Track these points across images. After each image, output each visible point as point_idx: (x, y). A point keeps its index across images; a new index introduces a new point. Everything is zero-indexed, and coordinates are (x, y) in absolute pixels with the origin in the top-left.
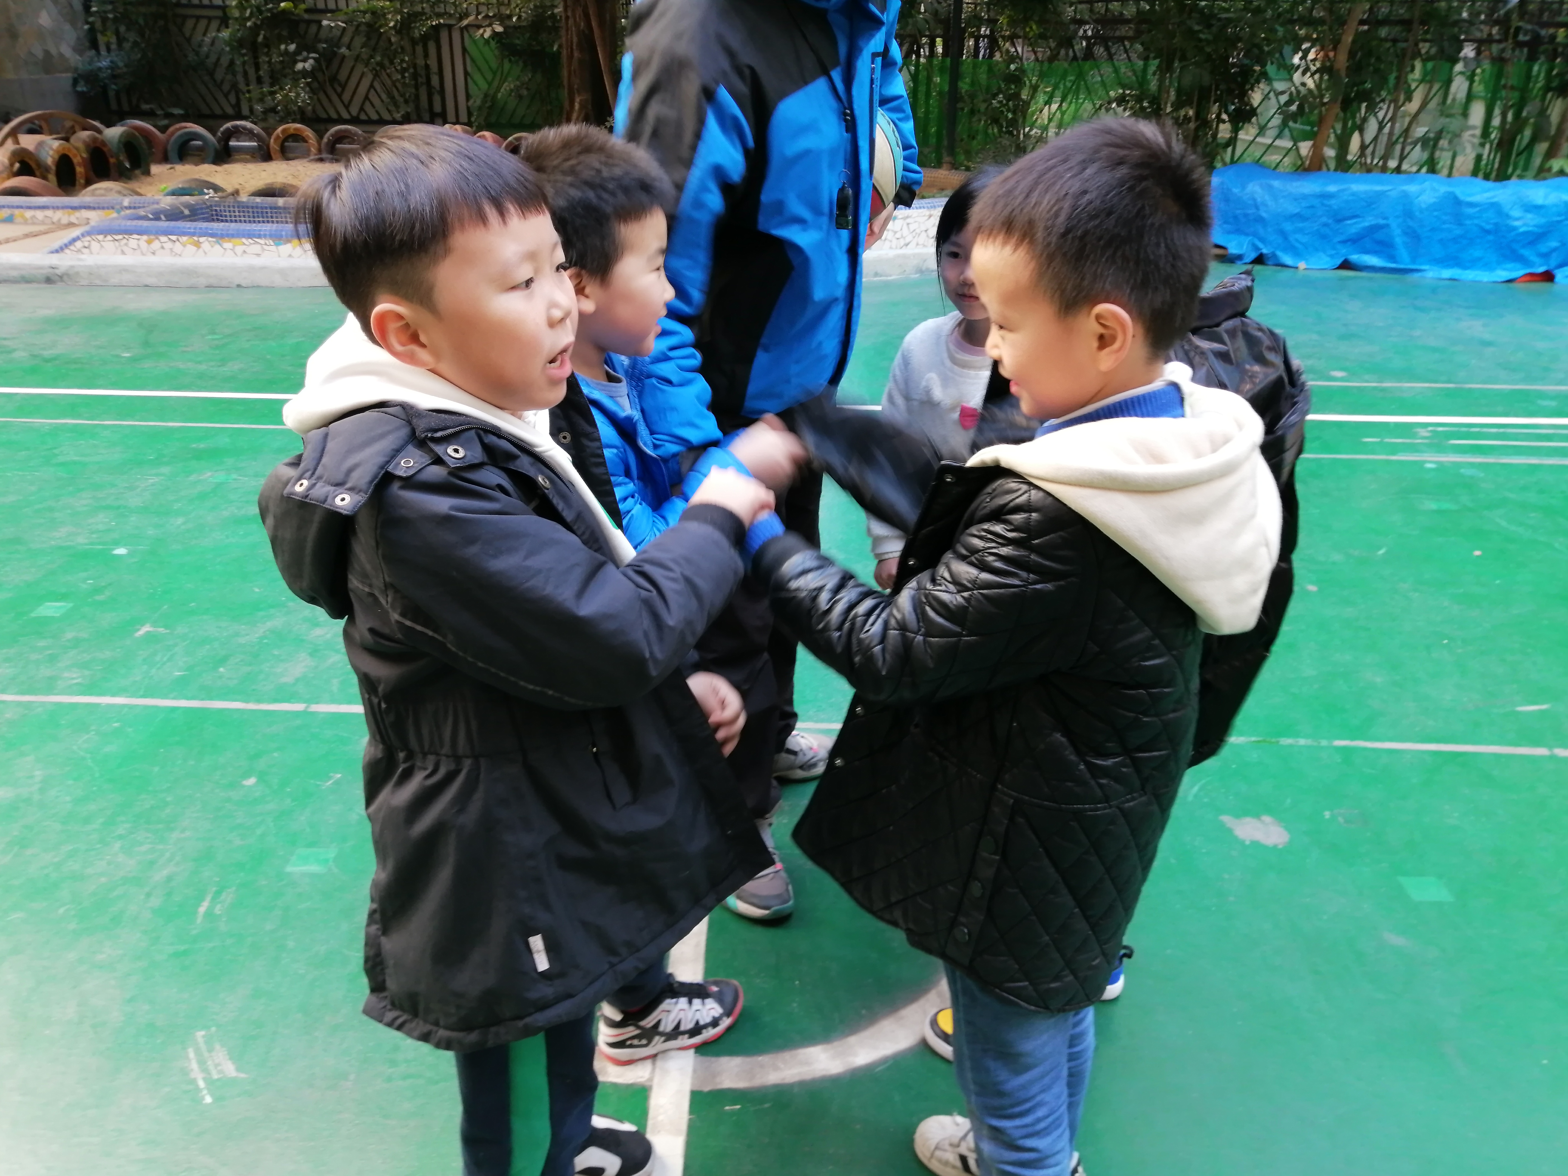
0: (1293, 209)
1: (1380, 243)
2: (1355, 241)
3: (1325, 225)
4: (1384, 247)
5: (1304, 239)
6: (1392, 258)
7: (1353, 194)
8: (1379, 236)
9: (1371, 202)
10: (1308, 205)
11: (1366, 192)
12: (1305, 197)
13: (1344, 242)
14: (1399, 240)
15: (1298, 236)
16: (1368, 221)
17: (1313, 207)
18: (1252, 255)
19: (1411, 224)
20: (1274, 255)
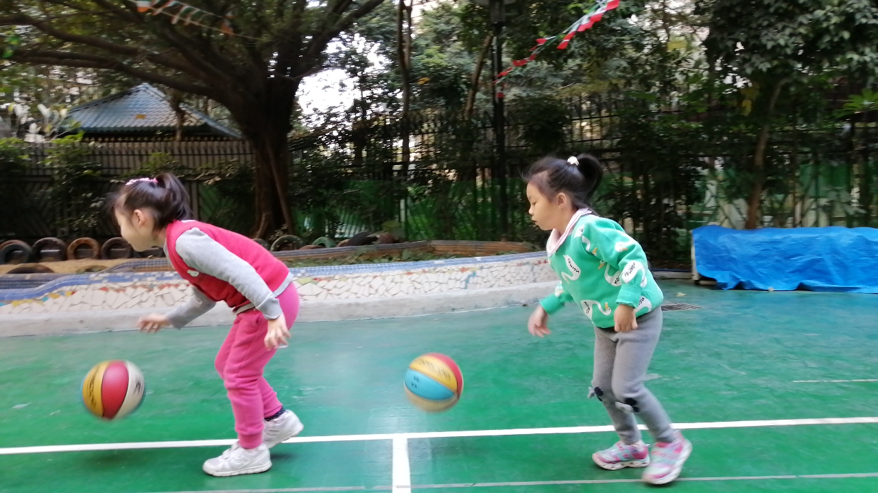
0: (755, 251)
1: (819, 271)
2: (801, 271)
3: (778, 261)
4: (823, 274)
5: (764, 271)
6: (830, 281)
7: (794, 240)
8: (817, 267)
9: (807, 245)
10: (763, 248)
11: (801, 239)
12: (760, 244)
13: (793, 272)
14: (833, 269)
15: (760, 270)
16: (807, 258)
17: (767, 250)
18: (734, 284)
19: (839, 258)
20: (750, 283)
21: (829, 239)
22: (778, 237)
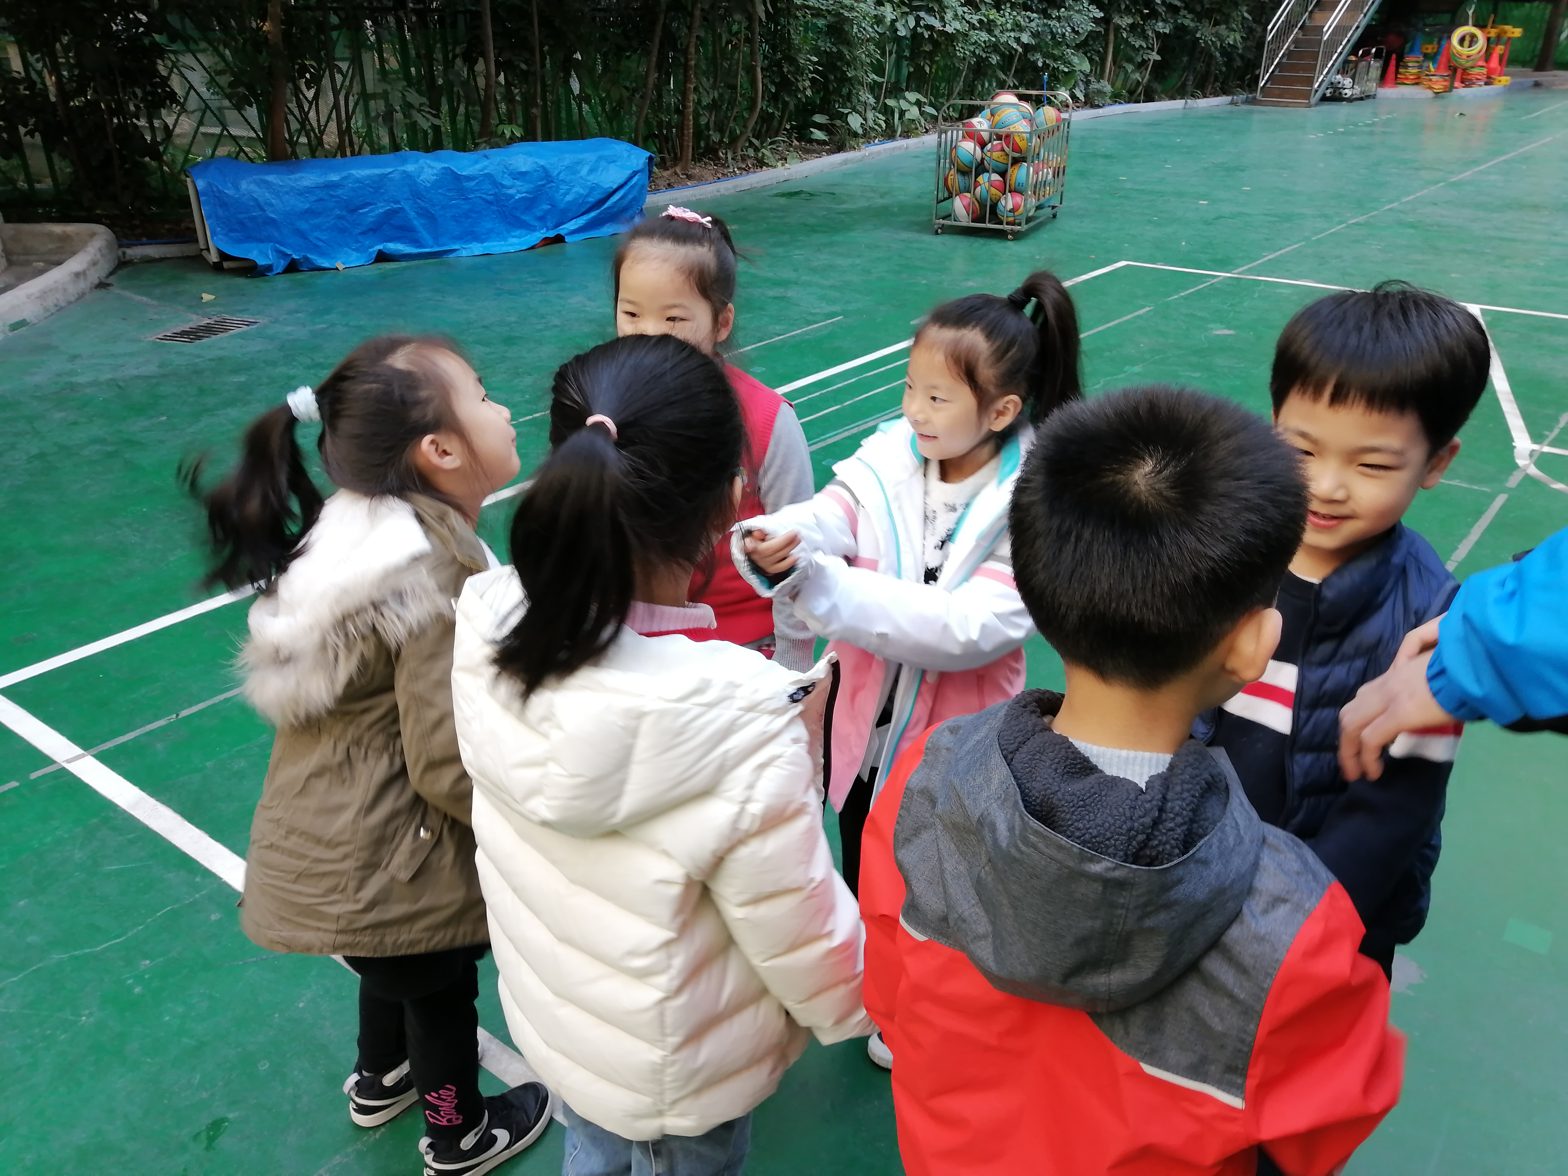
0: (301, 204)
1: (400, 228)
3: (340, 217)
4: (406, 231)
5: (323, 236)
6: (416, 242)
7: (358, 181)
8: (397, 221)
9: (377, 187)
10: (315, 198)
12: (309, 190)
13: (363, 233)
14: (417, 223)
15: (317, 234)
16: (381, 208)
17: (321, 200)
18: (282, 264)
19: (423, 204)
20: (307, 259)
21: (407, 176)
22: (335, 177)
